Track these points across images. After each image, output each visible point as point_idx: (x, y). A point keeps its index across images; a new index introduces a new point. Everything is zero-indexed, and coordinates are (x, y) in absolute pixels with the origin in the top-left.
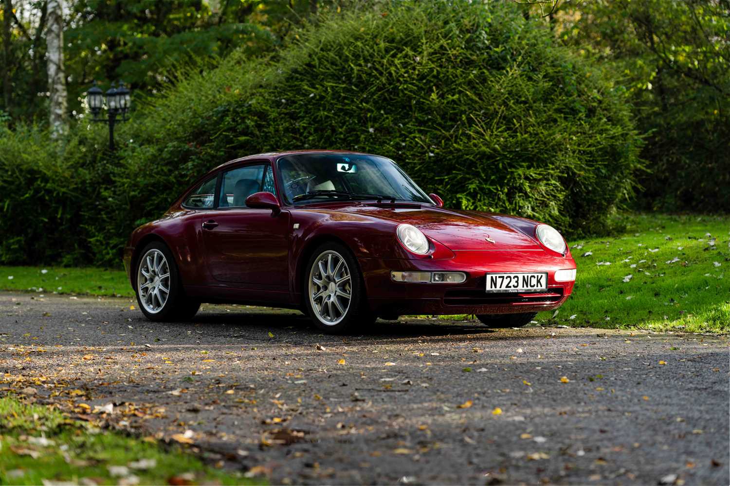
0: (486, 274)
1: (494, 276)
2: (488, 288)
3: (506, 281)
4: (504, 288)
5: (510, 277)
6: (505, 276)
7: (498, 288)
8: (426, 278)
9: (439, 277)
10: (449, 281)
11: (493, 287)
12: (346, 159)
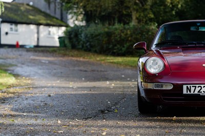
0: (182, 85)
1: (189, 86)
2: (185, 92)
3: (198, 89)
4: (196, 92)
5: (201, 87)
6: (197, 86)
7: (192, 92)
8: (151, 86)
9: (158, 86)
10: (164, 88)
11: (189, 93)
12: (198, 24)
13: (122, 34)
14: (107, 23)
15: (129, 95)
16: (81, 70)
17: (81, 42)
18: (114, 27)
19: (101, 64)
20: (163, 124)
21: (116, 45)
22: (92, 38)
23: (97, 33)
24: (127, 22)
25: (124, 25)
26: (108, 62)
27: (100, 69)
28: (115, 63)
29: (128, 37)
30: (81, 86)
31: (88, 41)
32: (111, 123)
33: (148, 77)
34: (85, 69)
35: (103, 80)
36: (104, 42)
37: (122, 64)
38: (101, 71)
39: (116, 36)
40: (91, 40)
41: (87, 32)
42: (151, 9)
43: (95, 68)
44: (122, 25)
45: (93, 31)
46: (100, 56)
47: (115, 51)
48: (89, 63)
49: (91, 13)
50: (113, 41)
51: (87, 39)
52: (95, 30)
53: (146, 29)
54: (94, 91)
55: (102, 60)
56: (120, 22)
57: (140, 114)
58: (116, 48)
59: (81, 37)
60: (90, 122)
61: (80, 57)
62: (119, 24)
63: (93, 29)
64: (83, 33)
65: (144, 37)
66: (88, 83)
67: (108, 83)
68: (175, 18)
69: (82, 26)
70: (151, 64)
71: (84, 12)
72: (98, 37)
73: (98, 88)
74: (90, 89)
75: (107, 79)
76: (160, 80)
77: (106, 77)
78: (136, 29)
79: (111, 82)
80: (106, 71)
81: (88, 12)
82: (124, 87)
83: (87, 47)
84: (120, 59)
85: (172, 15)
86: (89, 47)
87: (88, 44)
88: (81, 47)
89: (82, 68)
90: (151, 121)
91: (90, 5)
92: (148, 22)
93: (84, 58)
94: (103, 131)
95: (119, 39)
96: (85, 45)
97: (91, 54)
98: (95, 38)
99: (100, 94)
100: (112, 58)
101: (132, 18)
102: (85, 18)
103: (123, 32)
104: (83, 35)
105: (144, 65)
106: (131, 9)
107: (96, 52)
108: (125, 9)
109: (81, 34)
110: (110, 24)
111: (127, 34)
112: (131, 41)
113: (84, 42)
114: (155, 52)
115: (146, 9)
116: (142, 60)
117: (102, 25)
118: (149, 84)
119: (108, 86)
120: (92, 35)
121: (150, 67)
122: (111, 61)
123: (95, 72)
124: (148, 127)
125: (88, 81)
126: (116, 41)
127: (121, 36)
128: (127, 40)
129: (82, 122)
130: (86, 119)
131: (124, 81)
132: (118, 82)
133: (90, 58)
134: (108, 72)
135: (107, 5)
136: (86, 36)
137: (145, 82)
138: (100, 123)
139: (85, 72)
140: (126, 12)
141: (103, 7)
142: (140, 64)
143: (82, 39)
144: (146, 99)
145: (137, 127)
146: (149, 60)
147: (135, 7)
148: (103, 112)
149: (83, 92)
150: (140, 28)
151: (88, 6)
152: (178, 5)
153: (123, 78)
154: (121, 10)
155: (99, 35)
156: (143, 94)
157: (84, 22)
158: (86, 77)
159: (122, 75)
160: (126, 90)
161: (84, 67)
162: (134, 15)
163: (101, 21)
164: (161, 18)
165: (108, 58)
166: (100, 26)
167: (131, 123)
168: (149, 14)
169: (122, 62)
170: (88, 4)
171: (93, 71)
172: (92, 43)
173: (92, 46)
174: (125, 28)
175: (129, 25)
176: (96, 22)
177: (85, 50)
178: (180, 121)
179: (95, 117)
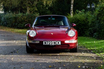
0: (43, 41)
5: (50, 42)
8: (31, 42)
9: (33, 42)
10: (36, 43)
11: (45, 44)
12: (52, 17)
13: (22, 18)
14: (15, 12)
15: (23, 46)
16: (2, 36)
17: (2, 22)
18: (18, 15)
19: (11, 33)
20: (35, 56)
21: (19, 24)
22: (8, 20)
23: (10, 17)
24: (25, 12)
25: (23, 13)
26: (15, 32)
27: (11, 35)
28: (18, 32)
29: (25, 20)
30: (2, 43)
31: (5, 21)
32: (15, 56)
33: (30, 38)
34: (4, 35)
35: (12, 40)
36: (13, 22)
37: (22, 33)
38: (12, 36)
39: (19, 19)
40: (7, 21)
41: (5, 17)
42: (36, 6)
43: (9, 34)
44: (22, 13)
45: (8, 16)
46: (11, 28)
47: (18, 26)
48: (6, 32)
49: (7, 8)
50: (18, 21)
51: (5, 20)
52: (9, 16)
53: (34, 16)
54: (8, 45)
55: (12, 31)
56: (21, 12)
57: (27, 53)
58: (19, 25)
59: (2, 19)
60: (7, 56)
61: (2, 29)
62: (21, 13)
63: (8, 15)
64: (3, 17)
65: (32, 20)
66: (6, 41)
67: (15, 41)
68: (48, 10)
69: (2, 14)
70: (31, 33)
71: (3, 7)
72: (10, 20)
73: (10, 43)
74: (7, 44)
75: (14, 40)
76: (35, 40)
77: (14, 39)
78: (29, 16)
79: (16, 41)
80: (14, 36)
81: (5, 7)
82: (22, 43)
83: (5, 24)
84: (21, 30)
85: (46, 9)
86: (6, 24)
87: (5, 23)
88: (2, 24)
89: (2, 34)
90: (31, 55)
91: (6, 4)
92: (35, 12)
93: (3, 30)
94: (12, 58)
95: (20, 21)
96: (4, 23)
97: (7, 27)
98: (9, 20)
99: (11, 46)
100: (17, 30)
101: (27, 10)
102: (4, 10)
103: (23, 17)
104: (3, 18)
105: (29, 33)
106: (27, 6)
107: (9, 27)
108: (24, 6)
109: (1, 18)
110: (16, 13)
111: (24, 18)
112: (26, 21)
113: (3, 21)
114: (34, 28)
115: (34, 6)
116: (28, 31)
117: (12, 14)
118: (30, 41)
119: (15, 43)
120: (7, 18)
121: (31, 34)
122: (17, 31)
123: (9, 37)
124: (29, 57)
125: (5, 40)
126: (19, 21)
127: (21, 19)
128: (25, 21)
129: (3, 56)
130: (5, 55)
131: (22, 41)
132: (19, 41)
133: (6, 30)
134: (15, 37)
135: (15, 4)
136: (4, 19)
137: (29, 40)
138: (11, 56)
139: (4, 37)
140: (24, 7)
141: (13, 5)
142: (27, 33)
143: (2, 20)
144: (29, 47)
145: (25, 57)
146: (30, 31)
147: (28, 5)
148: (12, 53)
149: (3, 45)
150: (31, 15)
151: (5, 4)
152: (49, 5)
153: (22, 39)
154: (21, 6)
155: (11, 18)
156: (28, 45)
157: (3, 11)
158: (4, 39)
159: (21, 38)
160: (23, 44)
161: (3, 34)
162: (28, 9)
163: (12, 11)
164: (41, 11)
165: (15, 30)
166: (11, 14)
167: (23, 56)
168: (35, 9)
169: (22, 31)
170: (5, 3)
171: (8, 36)
172: (7, 22)
173: (7, 24)
174: (23, 15)
175: (25, 14)
176: (10, 11)
177: (4, 26)
178: (42, 55)
179: (9, 54)
